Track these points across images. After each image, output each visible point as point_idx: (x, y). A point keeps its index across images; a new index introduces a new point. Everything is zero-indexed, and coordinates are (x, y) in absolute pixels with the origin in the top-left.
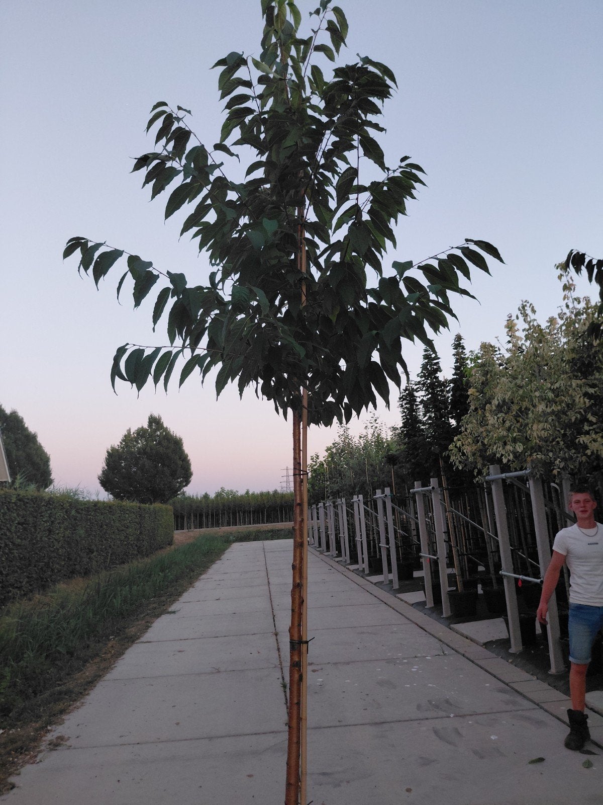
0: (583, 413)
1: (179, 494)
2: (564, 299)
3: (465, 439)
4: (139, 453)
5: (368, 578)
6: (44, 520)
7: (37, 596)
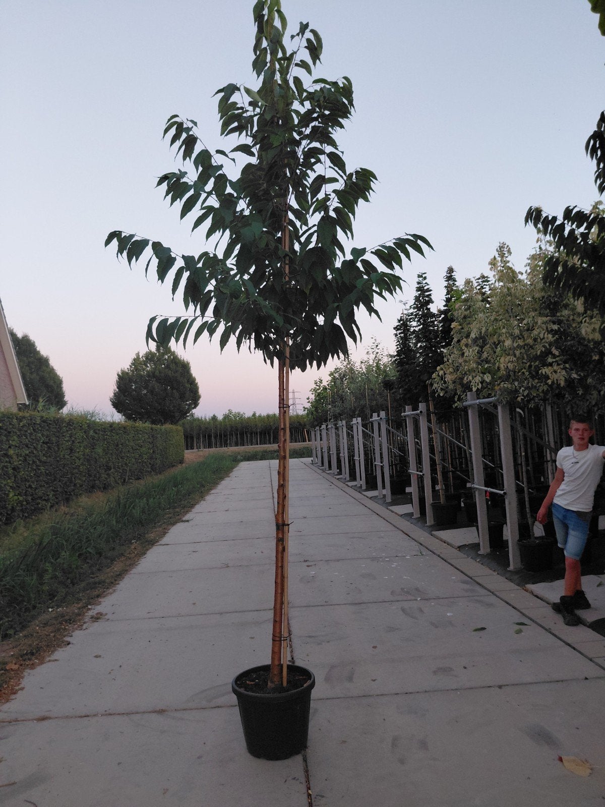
0: (548, 347)
1: (188, 416)
2: (537, 241)
3: (447, 368)
4: (148, 375)
5: (364, 493)
6: (65, 439)
7: (62, 507)
